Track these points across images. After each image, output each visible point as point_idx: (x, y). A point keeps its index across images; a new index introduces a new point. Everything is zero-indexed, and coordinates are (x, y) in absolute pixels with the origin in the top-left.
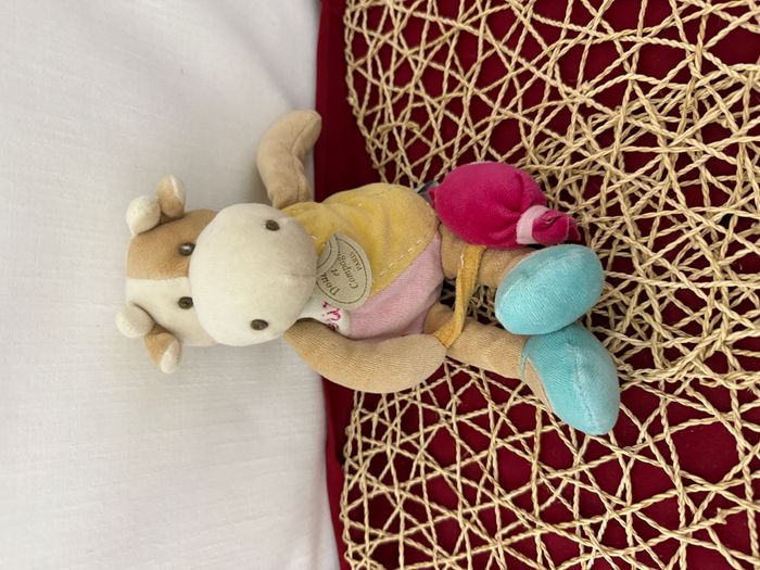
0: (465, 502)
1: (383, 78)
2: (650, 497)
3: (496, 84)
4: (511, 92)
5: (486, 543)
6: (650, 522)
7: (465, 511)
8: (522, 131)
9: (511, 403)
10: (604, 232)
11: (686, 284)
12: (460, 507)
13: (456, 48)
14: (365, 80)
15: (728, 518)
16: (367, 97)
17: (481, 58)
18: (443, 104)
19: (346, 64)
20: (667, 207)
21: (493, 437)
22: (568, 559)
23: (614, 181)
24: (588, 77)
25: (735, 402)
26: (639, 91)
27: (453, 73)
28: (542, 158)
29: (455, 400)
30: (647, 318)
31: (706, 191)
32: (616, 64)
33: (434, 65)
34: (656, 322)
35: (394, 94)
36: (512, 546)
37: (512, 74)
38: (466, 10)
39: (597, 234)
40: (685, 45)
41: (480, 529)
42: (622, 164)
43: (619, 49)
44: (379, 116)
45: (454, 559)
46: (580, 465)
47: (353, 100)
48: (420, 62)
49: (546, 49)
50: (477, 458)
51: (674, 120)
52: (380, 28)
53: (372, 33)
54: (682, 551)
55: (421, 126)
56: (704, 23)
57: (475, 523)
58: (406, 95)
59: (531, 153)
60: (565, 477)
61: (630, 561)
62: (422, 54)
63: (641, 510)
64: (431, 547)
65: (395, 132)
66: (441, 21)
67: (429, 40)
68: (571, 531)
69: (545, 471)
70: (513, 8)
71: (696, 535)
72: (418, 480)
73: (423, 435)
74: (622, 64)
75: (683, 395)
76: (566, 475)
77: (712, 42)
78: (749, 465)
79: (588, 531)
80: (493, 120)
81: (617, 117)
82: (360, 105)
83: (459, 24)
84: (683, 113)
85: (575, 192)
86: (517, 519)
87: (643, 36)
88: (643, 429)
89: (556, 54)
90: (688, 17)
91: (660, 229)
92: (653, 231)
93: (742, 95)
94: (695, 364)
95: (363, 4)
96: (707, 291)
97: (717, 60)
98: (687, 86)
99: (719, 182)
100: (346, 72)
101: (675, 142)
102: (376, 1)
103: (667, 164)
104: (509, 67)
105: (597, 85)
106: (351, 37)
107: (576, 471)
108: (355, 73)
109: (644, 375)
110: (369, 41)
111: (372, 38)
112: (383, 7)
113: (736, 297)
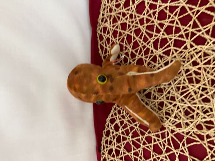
1: (108, 46)
3: (137, 48)
4: (141, 51)
8: (144, 61)
9: (146, 135)
10: (167, 90)
11: (189, 105)
13: (126, 38)
14: (103, 47)
16: (104, 51)
17: (133, 41)
18: (124, 53)
19: (98, 43)
20: (183, 83)
21: (141, 145)
24: (161, 47)
25: (205, 138)
26: (174, 52)
27: (126, 45)
29: (131, 134)
30: (180, 114)
31: (194, 79)
32: (168, 44)
33: (121, 43)
34: (182, 115)
37: (141, 46)
38: (128, 28)
39: (165, 90)
40: (185, 40)
43: (168, 40)
46: (165, 154)
47: (100, 52)
48: (117, 42)
49: (149, 39)
50: (137, 150)
51: (184, 60)
52: (106, 33)
53: (104, 34)
56: (190, 34)
62: (118, 40)
66: (122, 31)
67: (119, 36)
69: (155, 155)
70: (140, 28)
72: (122, 156)
73: (122, 144)
74: (169, 44)
75: (191, 135)
76: (161, 157)
77: (193, 39)
78: (211, 156)
80: (137, 58)
81: (169, 58)
82: (102, 53)
83: (127, 32)
84: (187, 58)
87: (174, 37)
88: (181, 144)
89: (152, 41)
90: (186, 32)
91: (182, 89)
92: (180, 90)
93: (201, 54)
94: (193, 127)
95: (102, 26)
96: (195, 107)
97: (194, 44)
98: (187, 51)
99: (198, 77)
100: (98, 45)
101: (185, 66)
102: (105, 25)
103: (183, 72)
104: (140, 44)
105: (163, 50)
106: (99, 35)
107: (164, 156)
108: (101, 45)
109: (179, 130)
110: (103, 36)
111: (104, 36)
112: (107, 27)
113: (204, 109)
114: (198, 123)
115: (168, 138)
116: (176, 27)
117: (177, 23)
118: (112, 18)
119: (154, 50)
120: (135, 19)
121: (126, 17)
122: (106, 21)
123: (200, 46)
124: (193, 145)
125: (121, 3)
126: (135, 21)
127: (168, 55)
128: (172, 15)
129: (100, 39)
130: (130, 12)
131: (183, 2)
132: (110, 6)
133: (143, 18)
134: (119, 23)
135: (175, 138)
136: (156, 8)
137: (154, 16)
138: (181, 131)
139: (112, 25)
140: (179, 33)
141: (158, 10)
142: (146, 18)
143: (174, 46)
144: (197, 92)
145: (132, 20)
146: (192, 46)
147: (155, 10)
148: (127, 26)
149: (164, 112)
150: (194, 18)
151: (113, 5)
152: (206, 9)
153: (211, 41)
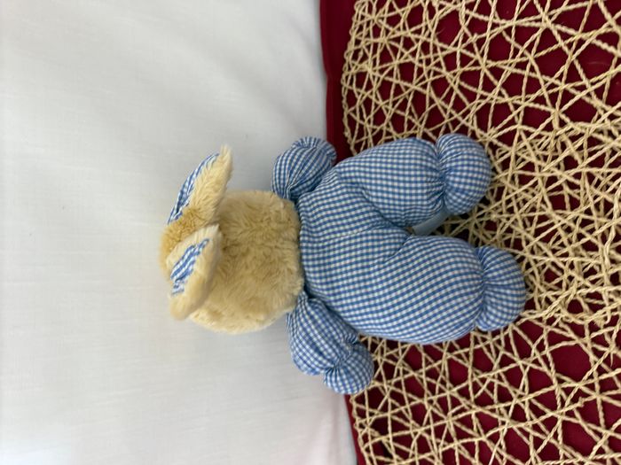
0: (429, 392)
1: (366, 120)
2: (539, 389)
3: (438, 126)
5: (442, 419)
6: (539, 405)
7: (429, 398)
10: (505, 224)
11: (552, 258)
12: (425, 396)
13: (413, 101)
14: (355, 121)
15: (586, 403)
16: (356, 132)
17: (428, 109)
18: (405, 136)
19: (343, 111)
20: (541, 209)
22: (492, 428)
23: (510, 191)
24: (495, 124)
25: (587, 332)
26: (524, 137)
27: (410, 118)
30: (532, 278)
31: (567, 199)
32: (510, 118)
33: (399, 112)
34: (537, 281)
35: (374, 130)
36: (459, 420)
37: (447, 120)
38: (418, 76)
39: (501, 225)
40: (549, 109)
41: (438, 409)
42: (517, 180)
43: (512, 108)
44: (364, 144)
46: (497, 371)
47: (347, 133)
48: (390, 112)
49: (468, 105)
50: (435, 365)
51: (546, 153)
52: (364, 87)
53: (359, 90)
54: (559, 424)
56: (560, 95)
57: (435, 406)
58: (381, 131)
60: (489, 377)
61: (528, 430)
62: (391, 105)
63: (535, 398)
64: (407, 421)
66: (403, 84)
67: (395, 95)
68: (493, 411)
69: (476, 373)
70: (447, 77)
71: (567, 414)
72: (399, 379)
74: (513, 118)
75: (557, 326)
77: (566, 107)
78: (597, 371)
79: (503, 411)
81: (512, 151)
82: (353, 136)
83: (414, 86)
84: (551, 150)
85: (490, 197)
86: (459, 404)
87: (525, 101)
88: (534, 347)
89: (474, 109)
90: (551, 91)
91: (539, 222)
92: (535, 224)
93: (582, 141)
94: (559, 308)
95: (354, 71)
96: (564, 263)
97: (567, 120)
98: (551, 134)
99: (573, 193)
100: (343, 116)
101: (545, 169)
103: (540, 183)
104: (446, 116)
105: (500, 130)
106: (346, 93)
107: (495, 373)
108: (349, 116)
109: (530, 314)
110: (357, 96)
111: (359, 93)
112: (366, 73)
113: (587, 266)
114: (571, 297)
115: (506, 333)
116: (529, 78)
117: (532, 69)
118: (379, 51)
120: (436, 55)
121: (412, 49)
122: (365, 57)
124: (561, 348)
125: (401, 15)
126: (435, 58)
127: (510, 144)
128: (522, 50)
129: (347, 101)
130: (423, 38)
131: (547, 18)
132: (376, 21)
133: (455, 53)
134: (396, 62)
135: (520, 333)
136: (485, 31)
137: (479, 49)
138: (534, 317)
139: (378, 67)
140: (535, 92)
141: (489, 35)
142: (461, 54)
143: (523, 123)
145: (428, 56)
146: (562, 124)
147: (483, 35)
148: (416, 70)
150: (572, 57)
151: (383, 19)
152: (599, 38)
153: (605, 112)
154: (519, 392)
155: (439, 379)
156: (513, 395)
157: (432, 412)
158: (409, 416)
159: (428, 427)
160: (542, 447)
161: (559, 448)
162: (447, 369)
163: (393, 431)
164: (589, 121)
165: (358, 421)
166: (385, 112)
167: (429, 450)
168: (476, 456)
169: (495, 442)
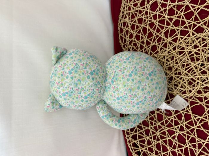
0: (151, 125)
1: (127, 37)
2: (188, 120)
3: (151, 38)
4: (155, 39)
5: (156, 133)
6: (189, 125)
7: (151, 127)
8: (157, 47)
10: (175, 67)
11: (192, 77)
12: (149, 126)
13: (142, 30)
14: (123, 38)
15: (204, 123)
16: (123, 41)
17: (148, 33)
18: (140, 42)
19: (119, 34)
20: (187, 62)
21: (156, 111)
22: (173, 134)
23: (176, 57)
24: (170, 36)
25: (204, 100)
26: (180, 39)
27: (142, 36)
28: (162, 53)
30: (185, 84)
31: (195, 58)
32: (176, 34)
34: (186, 85)
35: (129, 40)
36: (161, 133)
37: (154, 36)
38: (144, 22)
39: (174, 68)
40: (189, 30)
42: (178, 53)
43: (176, 30)
44: (126, 45)
45: (149, 137)
46: (174, 115)
47: (120, 42)
48: (135, 33)
49: (161, 31)
50: (153, 116)
51: (188, 44)
52: (126, 27)
53: (124, 28)
54: (195, 131)
55: (136, 47)
56: (192, 25)
57: (153, 129)
58: (132, 41)
59: (159, 52)
60: (171, 118)
61: (185, 134)
62: (135, 32)
63: (187, 123)
64: (144, 135)
65: (130, 48)
66: (139, 25)
67: (136, 29)
68: (173, 129)
69: (167, 117)
70: (154, 22)
71: (198, 127)
75: (193, 99)
77: (194, 29)
78: (207, 112)
79: (176, 128)
80: (151, 45)
81: (177, 44)
82: (122, 43)
83: (143, 25)
84: (189, 43)
85: (169, 60)
86: (161, 127)
87: (181, 28)
89: (164, 32)
90: (189, 24)
91: (186, 66)
92: (185, 67)
93: (200, 39)
94: (194, 93)
95: (122, 22)
96: (196, 78)
97: (195, 33)
98: (190, 38)
99: (197, 56)
100: (119, 36)
101: (188, 49)
102: (125, 21)
103: (187, 53)
104: (154, 34)
105: (172, 38)
106: (120, 29)
108: (121, 36)
110: (123, 29)
112: (126, 22)
113: (203, 79)
114: (198, 89)
116: (182, 21)
117: (183, 18)
118: (130, 15)
119: (165, 39)
120: (150, 15)
121: (142, 14)
122: (126, 17)
123: (200, 34)
124: (195, 106)
125: (138, 3)
126: (150, 16)
127: (176, 42)
128: (179, 12)
129: (120, 31)
130: (145, 10)
131: (187, 2)
132: (129, 5)
133: (156, 14)
134: (136, 18)
137: (165, 13)
138: (186, 96)
139: (130, 20)
140: (184, 25)
141: (168, 8)
142: (159, 14)
143: (180, 35)
144: (197, 67)
145: (147, 16)
146: (193, 34)
147: (166, 8)
148: (143, 20)
149: (173, 84)
150: (196, 13)
151: (132, 5)
152: (204, 7)
153: (207, 29)
154: (182, 122)
155: (154, 120)
156: (180, 123)
157: (152, 131)
158: (144, 133)
159: (151, 136)
160: (190, 139)
161: (196, 138)
162: (157, 117)
163: (139, 139)
164: (202, 33)
165: (127, 136)
166: (133, 34)
167: (151, 144)
168: (168, 144)
169: (174, 139)
